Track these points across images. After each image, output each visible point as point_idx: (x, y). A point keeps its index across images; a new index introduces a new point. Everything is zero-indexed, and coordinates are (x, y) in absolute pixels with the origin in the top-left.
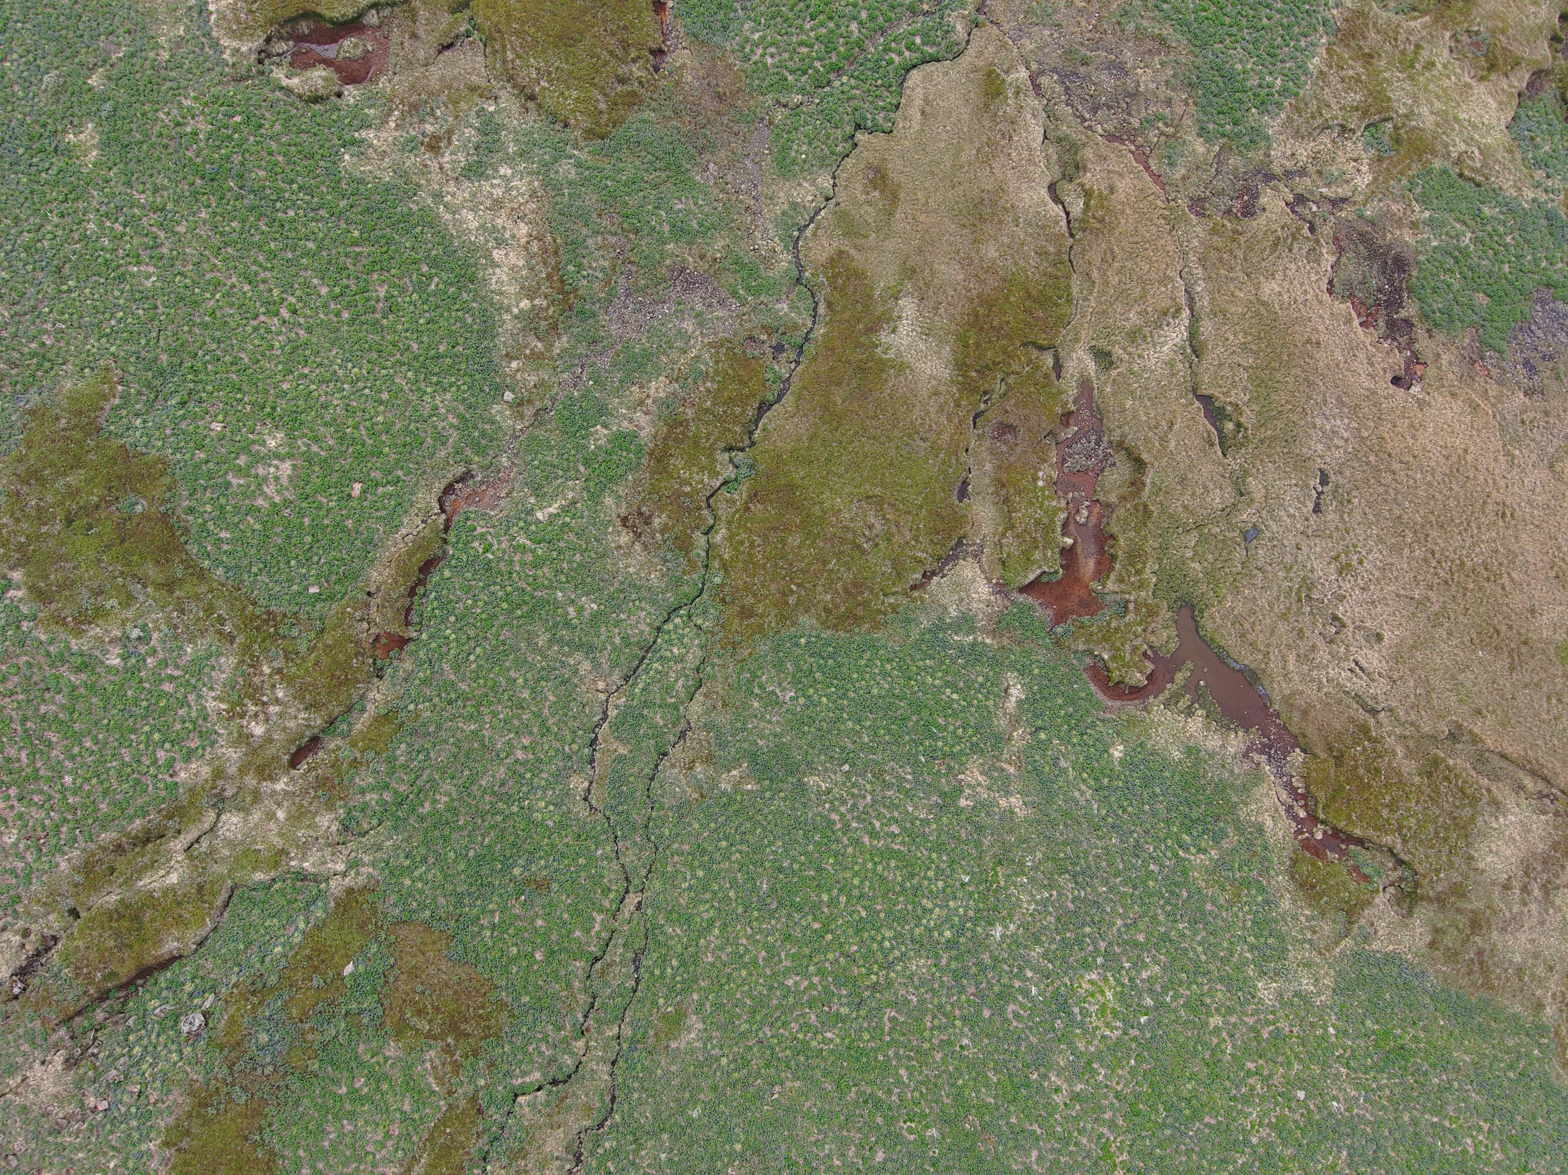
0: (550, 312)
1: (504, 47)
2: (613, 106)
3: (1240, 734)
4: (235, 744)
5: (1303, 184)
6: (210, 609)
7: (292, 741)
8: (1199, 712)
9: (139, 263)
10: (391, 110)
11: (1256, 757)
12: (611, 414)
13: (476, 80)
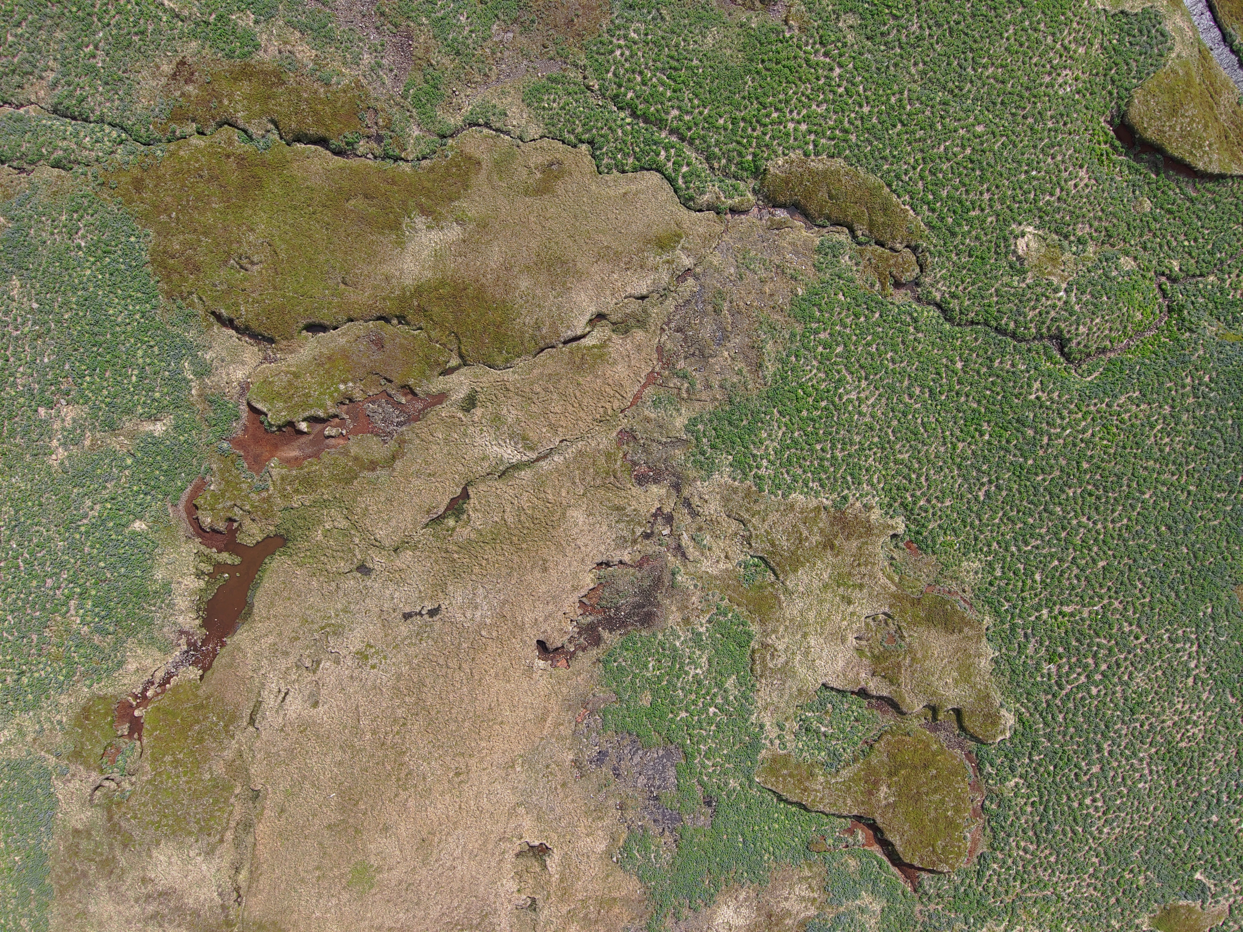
3: (197, 622)
5: (683, 518)
8: (202, 584)
11: (183, 641)
12: (268, 23)
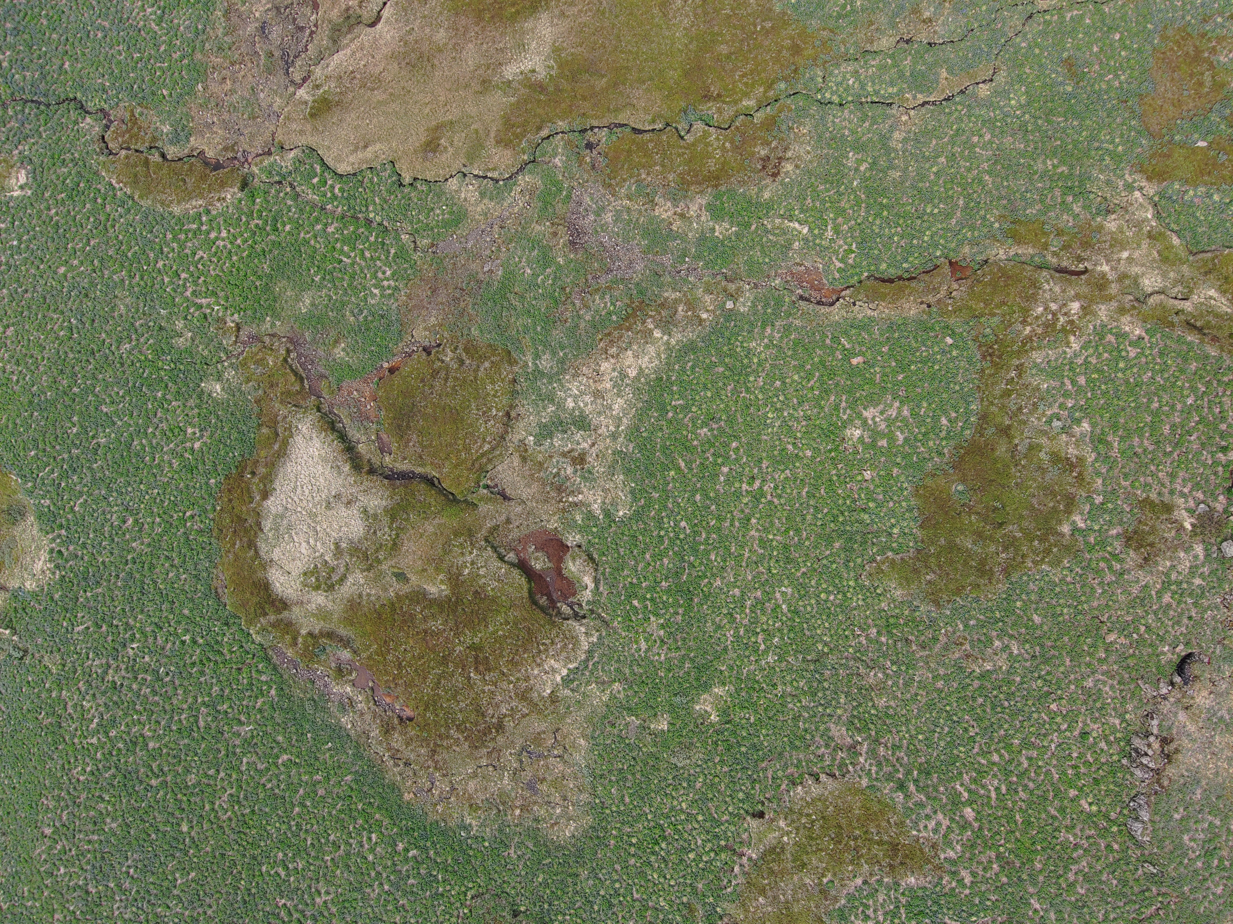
0: (653, 313)
1: (483, 455)
2: (483, 358)
4: (1095, 314)
6: (1007, 394)
7: (1070, 282)
9: (779, 606)
10: (571, 504)
12: (702, 232)
13: (516, 461)
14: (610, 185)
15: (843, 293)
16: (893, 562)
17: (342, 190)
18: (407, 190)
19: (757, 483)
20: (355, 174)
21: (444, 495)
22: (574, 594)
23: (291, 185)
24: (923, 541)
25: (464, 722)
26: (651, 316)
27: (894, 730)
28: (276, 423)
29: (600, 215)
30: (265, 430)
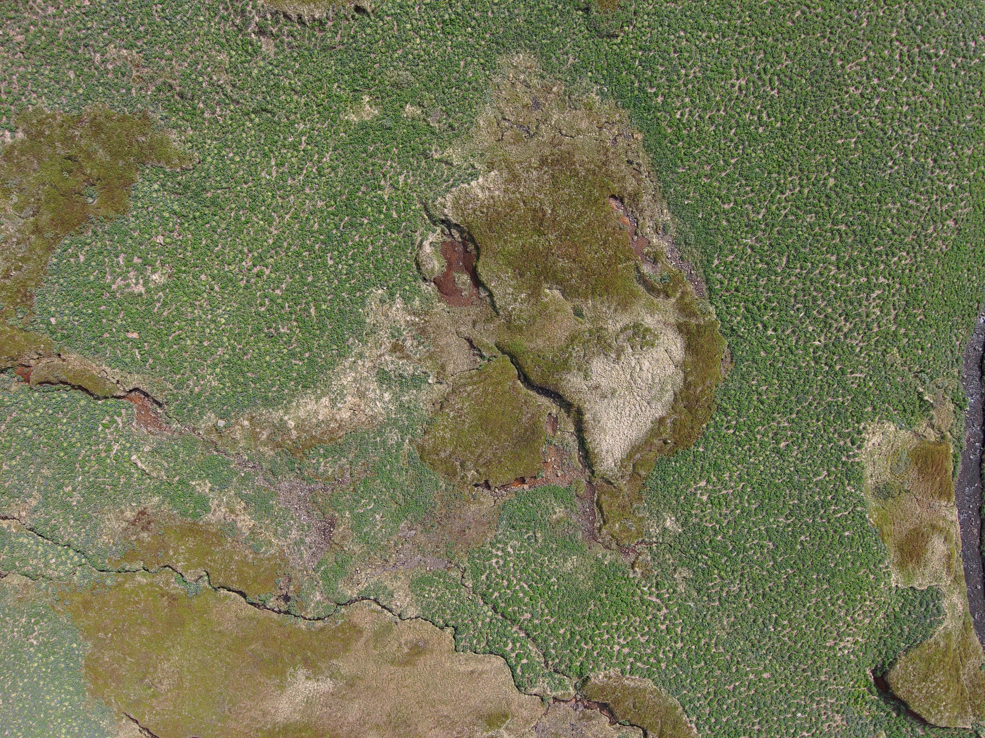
0: (288, 441)
1: (475, 384)
2: (444, 462)
6: (24, 260)
9: (277, 165)
10: (419, 315)
12: (221, 492)
13: (450, 368)
14: (282, 560)
15: (123, 394)
16: (168, 162)
17: (506, 645)
18: (452, 623)
19: (255, 270)
20: (491, 653)
21: (518, 364)
22: (444, 242)
23: (547, 665)
24: (137, 169)
25: (571, 177)
26: (291, 440)
27: (222, 32)
28: (632, 476)
29: (301, 539)
30: (643, 473)
